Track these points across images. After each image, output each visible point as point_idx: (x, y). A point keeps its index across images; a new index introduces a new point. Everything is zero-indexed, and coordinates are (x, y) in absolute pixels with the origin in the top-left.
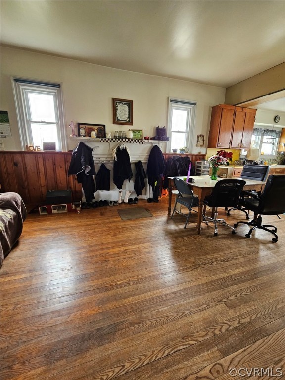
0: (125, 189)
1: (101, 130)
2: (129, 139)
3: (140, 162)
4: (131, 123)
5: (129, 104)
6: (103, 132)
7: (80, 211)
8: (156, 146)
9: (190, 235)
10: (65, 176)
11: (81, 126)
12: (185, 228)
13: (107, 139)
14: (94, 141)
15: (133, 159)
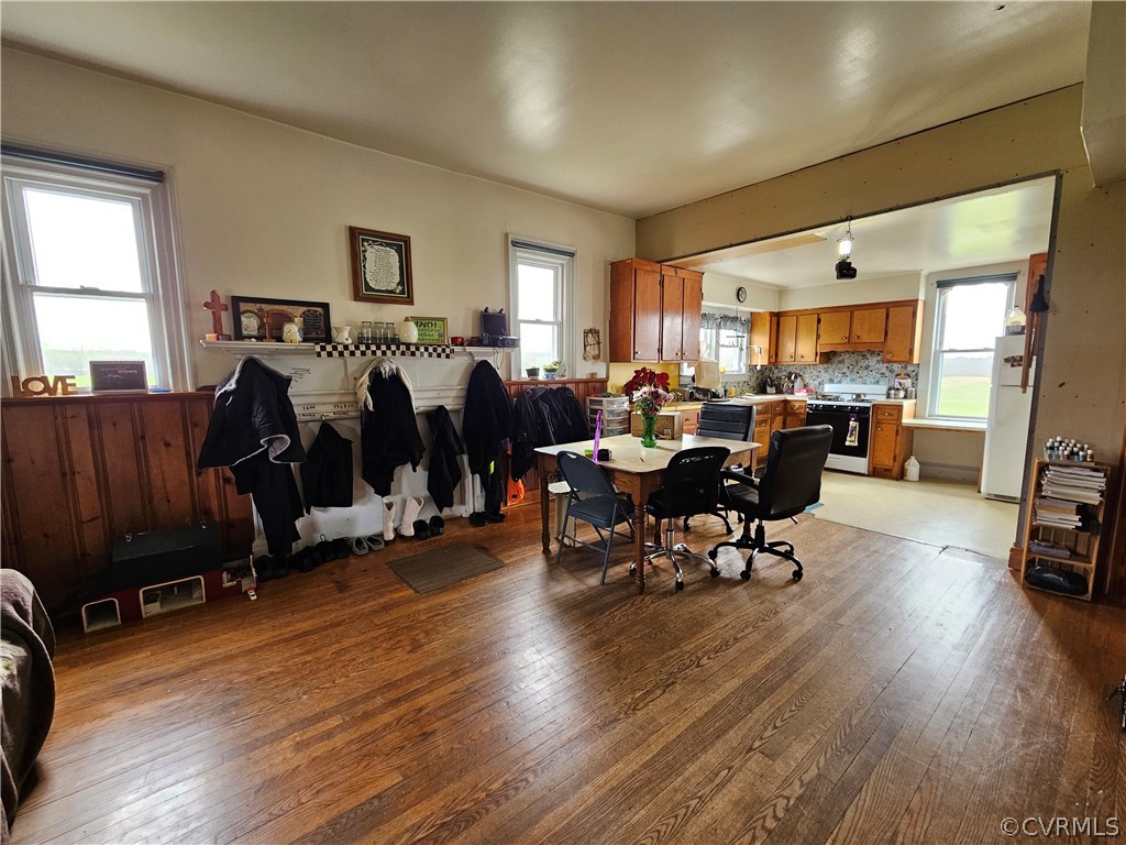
0: (400, 492)
1: (316, 316)
2: (408, 345)
3: (441, 408)
4: (409, 301)
5: (402, 245)
6: (322, 325)
7: (256, 590)
8: (485, 363)
9: (621, 600)
10: (186, 472)
11: (243, 306)
12: (603, 583)
13: (340, 348)
14: (296, 352)
15: (419, 403)
